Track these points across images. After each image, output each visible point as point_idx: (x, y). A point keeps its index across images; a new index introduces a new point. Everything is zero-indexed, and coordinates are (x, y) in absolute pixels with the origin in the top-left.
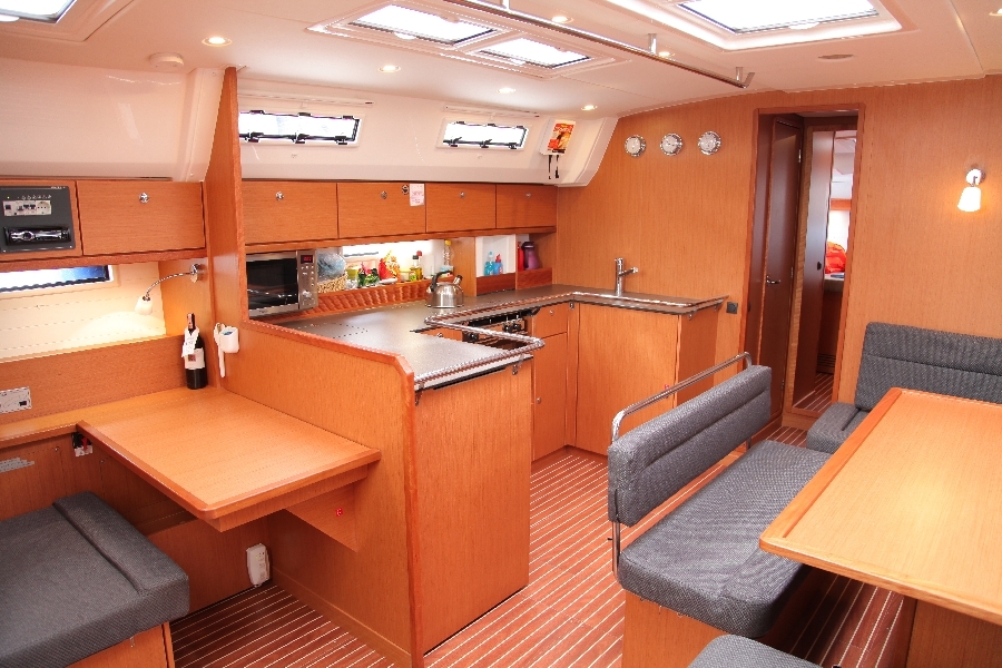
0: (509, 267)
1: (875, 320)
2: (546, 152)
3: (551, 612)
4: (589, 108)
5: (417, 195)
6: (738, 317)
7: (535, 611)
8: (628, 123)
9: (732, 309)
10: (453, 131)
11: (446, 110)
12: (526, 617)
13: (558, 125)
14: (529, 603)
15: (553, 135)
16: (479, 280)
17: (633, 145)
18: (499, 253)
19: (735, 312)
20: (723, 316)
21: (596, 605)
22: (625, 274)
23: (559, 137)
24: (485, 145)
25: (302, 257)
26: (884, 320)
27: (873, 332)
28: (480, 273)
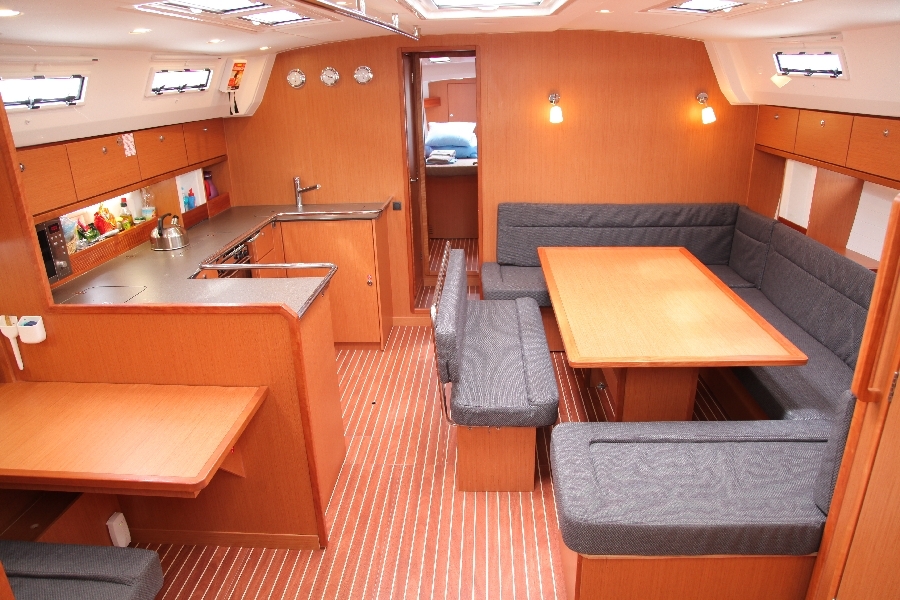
0: (201, 199)
1: (502, 201)
2: (225, 89)
3: (378, 467)
4: (264, 48)
5: (129, 146)
6: (402, 213)
7: (366, 471)
8: (284, 59)
9: (397, 207)
10: (159, 81)
11: (152, 60)
12: (364, 478)
13: (236, 65)
14: (357, 468)
15: (231, 75)
16: (183, 214)
17: (295, 78)
18: (191, 187)
19: (400, 209)
20: (391, 212)
21: (402, 451)
22: (303, 191)
23: (236, 76)
24: (181, 89)
25: (50, 228)
26: (508, 200)
27: (503, 210)
28: (183, 211)
